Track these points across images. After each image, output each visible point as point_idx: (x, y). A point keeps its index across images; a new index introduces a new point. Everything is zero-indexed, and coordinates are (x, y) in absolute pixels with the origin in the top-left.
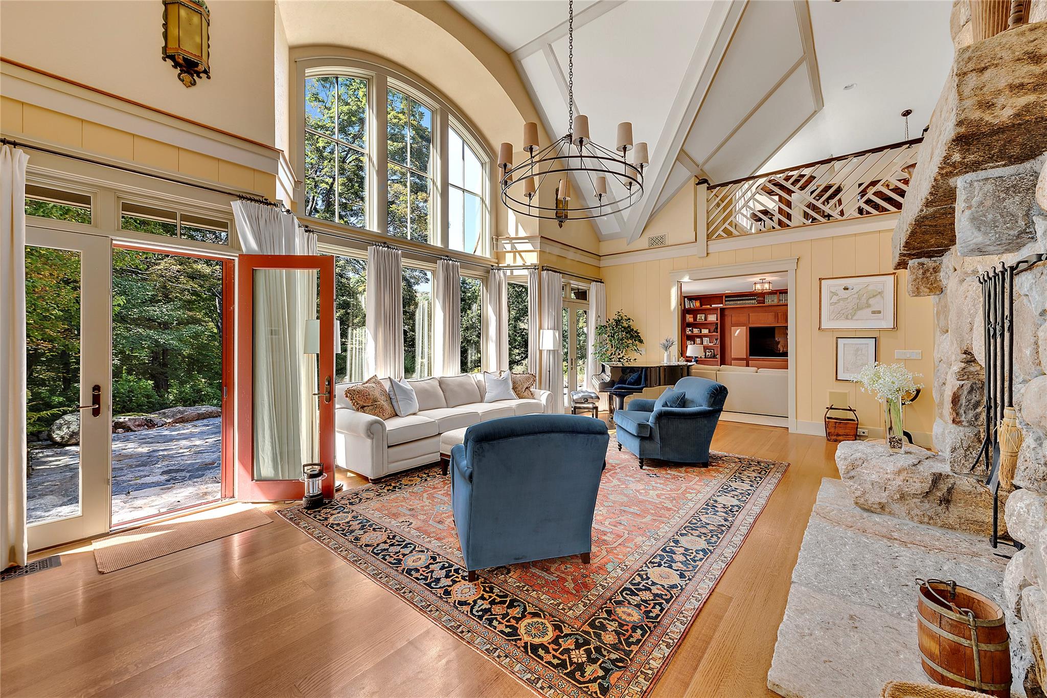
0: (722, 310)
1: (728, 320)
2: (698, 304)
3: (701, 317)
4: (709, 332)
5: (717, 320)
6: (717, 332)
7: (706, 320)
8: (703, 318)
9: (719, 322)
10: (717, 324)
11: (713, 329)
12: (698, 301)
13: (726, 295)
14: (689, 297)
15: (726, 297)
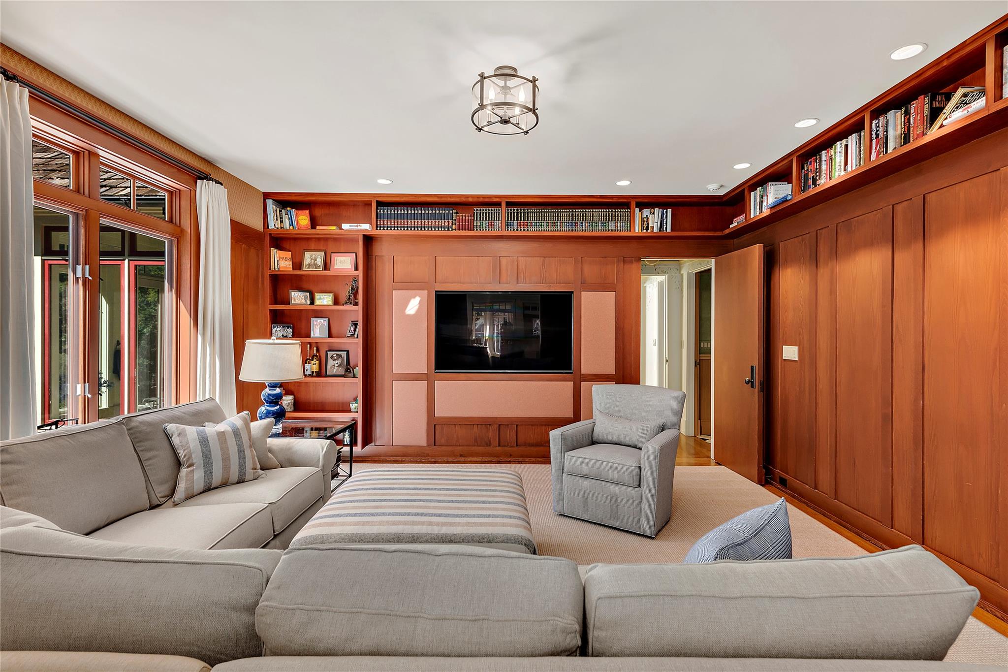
0: (369, 240)
1: (384, 273)
2: (303, 219)
3: (312, 259)
4: (336, 302)
5: (357, 269)
6: (356, 304)
7: (326, 267)
8: (320, 262)
9: (360, 272)
10: (356, 280)
11: (344, 294)
12: (304, 211)
13: (380, 199)
14: (281, 198)
15: (380, 204)
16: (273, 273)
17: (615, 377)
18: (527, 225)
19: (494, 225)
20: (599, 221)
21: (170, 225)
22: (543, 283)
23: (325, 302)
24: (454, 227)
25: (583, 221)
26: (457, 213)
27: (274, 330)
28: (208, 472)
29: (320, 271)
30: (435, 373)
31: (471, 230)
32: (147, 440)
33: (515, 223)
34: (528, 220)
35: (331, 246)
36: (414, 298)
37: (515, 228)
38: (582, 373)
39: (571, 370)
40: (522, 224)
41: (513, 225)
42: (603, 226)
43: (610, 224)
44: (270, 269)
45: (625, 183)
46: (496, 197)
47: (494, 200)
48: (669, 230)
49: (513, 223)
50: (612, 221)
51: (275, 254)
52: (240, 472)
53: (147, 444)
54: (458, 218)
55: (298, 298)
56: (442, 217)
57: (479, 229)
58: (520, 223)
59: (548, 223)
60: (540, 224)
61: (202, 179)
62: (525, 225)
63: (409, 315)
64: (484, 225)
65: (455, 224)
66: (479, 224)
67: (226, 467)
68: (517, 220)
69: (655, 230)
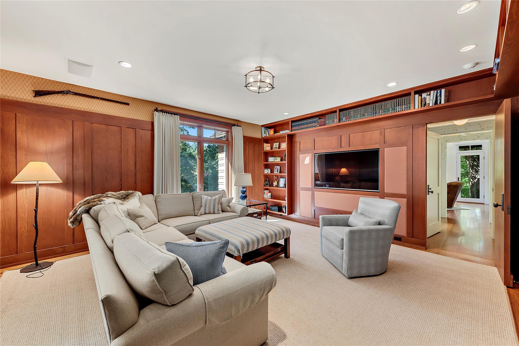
0: (290, 136)
1: (297, 148)
2: (272, 132)
4: (281, 160)
7: (279, 148)
8: (277, 146)
9: (287, 149)
12: (272, 129)
13: (292, 120)
14: (266, 126)
15: (293, 122)
16: (265, 151)
17: (407, 196)
18: (350, 118)
19: (334, 121)
20: (390, 108)
21: (227, 141)
22: (362, 145)
23: (278, 160)
24: (318, 125)
25: (380, 110)
26: (319, 119)
27: (265, 171)
28: (205, 209)
29: (277, 150)
30: (315, 188)
31: (325, 125)
32: (196, 198)
33: (344, 119)
34: (350, 116)
35: (281, 140)
36: (308, 157)
37: (344, 121)
38: (385, 192)
39: (378, 190)
40: (347, 118)
41: (343, 119)
42: (393, 110)
43: (397, 108)
44: (264, 150)
45: (392, 84)
46: (334, 109)
47: (334, 110)
48: (443, 102)
49: (343, 118)
50: (398, 106)
51: (265, 145)
52: (213, 211)
53: (196, 200)
54: (319, 121)
55: (271, 159)
56: (314, 122)
57: (328, 124)
58: (346, 118)
59: (360, 115)
60: (356, 116)
61: (233, 126)
62: (349, 118)
63: (306, 164)
64: (330, 122)
65: (319, 124)
66: (328, 122)
67: (210, 209)
68: (345, 117)
69: (431, 105)
